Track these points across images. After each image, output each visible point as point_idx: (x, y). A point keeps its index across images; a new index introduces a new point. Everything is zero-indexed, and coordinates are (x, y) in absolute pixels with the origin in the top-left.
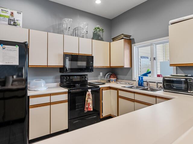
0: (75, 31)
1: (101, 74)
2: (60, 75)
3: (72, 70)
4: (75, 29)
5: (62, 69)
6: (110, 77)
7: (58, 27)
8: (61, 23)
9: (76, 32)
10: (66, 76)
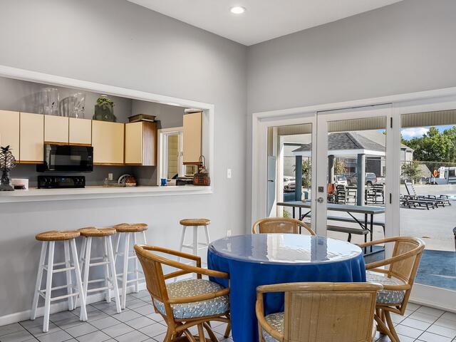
0: (64, 104)
1: (111, 176)
2: (37, 175)
3: (58, 168)
4: (63, 100)
5: (41, 167)
6: (126, 182)
7: (33, 99)
8: (39, 93)
9: (66, 105)
10: (47, 177)
